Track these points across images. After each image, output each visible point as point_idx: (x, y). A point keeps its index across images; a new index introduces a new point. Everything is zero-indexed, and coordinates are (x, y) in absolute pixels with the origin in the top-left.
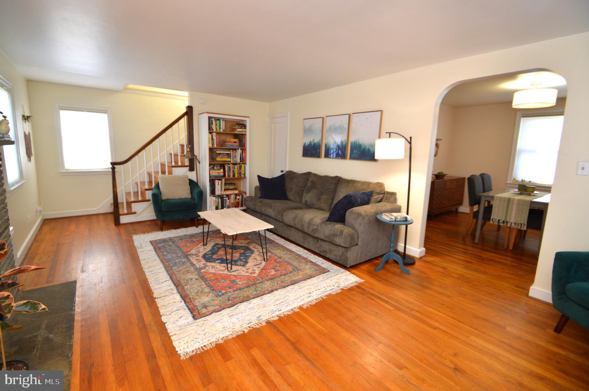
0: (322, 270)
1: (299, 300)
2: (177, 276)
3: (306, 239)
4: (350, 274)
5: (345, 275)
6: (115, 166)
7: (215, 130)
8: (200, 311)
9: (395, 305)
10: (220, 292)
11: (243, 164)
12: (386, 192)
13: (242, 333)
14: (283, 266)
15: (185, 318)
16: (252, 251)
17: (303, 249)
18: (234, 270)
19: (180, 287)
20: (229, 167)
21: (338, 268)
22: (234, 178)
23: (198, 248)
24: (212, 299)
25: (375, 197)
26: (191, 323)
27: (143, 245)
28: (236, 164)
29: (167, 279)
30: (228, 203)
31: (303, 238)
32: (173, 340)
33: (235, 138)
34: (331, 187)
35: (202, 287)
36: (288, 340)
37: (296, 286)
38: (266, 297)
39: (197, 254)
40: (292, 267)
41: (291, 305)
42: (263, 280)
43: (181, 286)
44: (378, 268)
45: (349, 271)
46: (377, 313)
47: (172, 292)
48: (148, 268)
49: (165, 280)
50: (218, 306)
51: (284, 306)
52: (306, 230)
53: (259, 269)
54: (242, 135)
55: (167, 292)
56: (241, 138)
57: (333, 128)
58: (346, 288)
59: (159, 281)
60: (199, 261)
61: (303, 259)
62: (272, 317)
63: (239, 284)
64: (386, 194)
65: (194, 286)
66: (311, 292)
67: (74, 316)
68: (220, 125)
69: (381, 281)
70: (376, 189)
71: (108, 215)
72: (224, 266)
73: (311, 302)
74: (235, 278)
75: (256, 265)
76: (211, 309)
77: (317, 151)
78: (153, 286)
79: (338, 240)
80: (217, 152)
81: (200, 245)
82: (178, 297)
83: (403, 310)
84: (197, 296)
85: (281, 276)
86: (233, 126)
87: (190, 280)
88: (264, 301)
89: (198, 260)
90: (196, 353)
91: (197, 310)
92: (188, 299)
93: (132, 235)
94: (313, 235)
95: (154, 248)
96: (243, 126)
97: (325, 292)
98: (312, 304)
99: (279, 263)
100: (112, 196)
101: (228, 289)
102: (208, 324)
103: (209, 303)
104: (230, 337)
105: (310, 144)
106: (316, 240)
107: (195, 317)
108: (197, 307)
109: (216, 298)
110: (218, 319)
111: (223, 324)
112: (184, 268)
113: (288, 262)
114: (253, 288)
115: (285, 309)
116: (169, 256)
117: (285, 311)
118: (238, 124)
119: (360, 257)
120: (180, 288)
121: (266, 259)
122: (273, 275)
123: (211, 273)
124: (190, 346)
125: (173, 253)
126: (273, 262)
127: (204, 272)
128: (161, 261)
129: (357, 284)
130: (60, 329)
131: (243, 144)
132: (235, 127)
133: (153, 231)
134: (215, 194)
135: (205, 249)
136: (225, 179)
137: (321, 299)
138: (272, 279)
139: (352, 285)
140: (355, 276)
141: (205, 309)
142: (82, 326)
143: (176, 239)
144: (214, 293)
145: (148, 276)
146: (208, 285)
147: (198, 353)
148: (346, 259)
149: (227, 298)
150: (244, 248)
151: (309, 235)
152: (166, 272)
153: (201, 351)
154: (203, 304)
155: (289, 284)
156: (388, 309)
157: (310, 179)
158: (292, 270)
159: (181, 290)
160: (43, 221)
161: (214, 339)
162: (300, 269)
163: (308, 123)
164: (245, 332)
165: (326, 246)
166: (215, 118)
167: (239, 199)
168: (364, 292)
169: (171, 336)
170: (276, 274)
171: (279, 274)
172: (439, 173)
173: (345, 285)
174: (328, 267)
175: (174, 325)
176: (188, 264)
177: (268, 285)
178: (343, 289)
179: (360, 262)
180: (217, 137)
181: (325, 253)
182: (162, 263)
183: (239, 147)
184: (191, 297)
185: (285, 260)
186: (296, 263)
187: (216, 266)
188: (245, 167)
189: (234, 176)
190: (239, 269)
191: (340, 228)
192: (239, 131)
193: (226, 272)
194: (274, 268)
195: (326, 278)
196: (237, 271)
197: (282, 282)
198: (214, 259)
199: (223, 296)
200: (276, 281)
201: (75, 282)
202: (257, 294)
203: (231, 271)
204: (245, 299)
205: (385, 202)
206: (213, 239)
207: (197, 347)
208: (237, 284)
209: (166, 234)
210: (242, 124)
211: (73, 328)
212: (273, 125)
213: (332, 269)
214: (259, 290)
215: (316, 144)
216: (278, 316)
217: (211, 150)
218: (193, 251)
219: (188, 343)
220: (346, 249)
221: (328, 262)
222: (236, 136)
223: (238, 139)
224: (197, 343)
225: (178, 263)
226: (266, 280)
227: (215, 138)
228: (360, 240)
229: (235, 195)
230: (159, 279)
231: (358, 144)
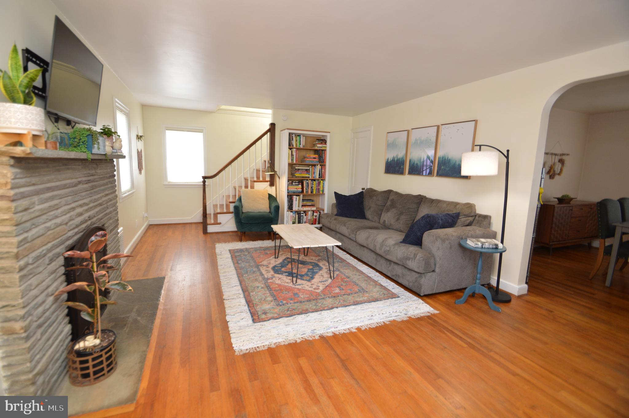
0: (391, 295)
1: (358, 321)
2: (246, 283)
3: (379, 261)
4: (423, 303)
5: (417, 303)
6: (205, 180)
7: (295, 146)
8: (259, 316)
9: (469, 343)
10: (281, 302)
11: (322, 180)
12: (478, 214)
13: (294, 342)
14: (349, 286)
15: (246, 320)
16: (321, 268)
17: (375, 271)
18: (299, 284)
19: (246, 292)
20: (308, 183)
21: (410, 295)
22: (312, 194)
23: (270, 260)
24: (273, 308)
25: (462, 219)
26: (250, 325)
27: (222, 253)
28: (314, 180)
29: (237, 285)
30: (305, 220)
31: (376, 259)
32: (231, 337)
33: (315, 154)
34: (412, 207)
35: (266, 295)
36: (338, 356)
37: (359, 307)
38: (325, 313)
39: (267, 265)
40: (359, 288)
41: (349, 324)
42: (325, 297)
43: (248, 292)
44: (459, 300)
45: (423, 300)
46: (445, 348)
47: (240, 296)
48: (223, 273)
49: (235, 285)
50: (277, 314)
51: (341, 324)
52: (378, 251)
53: (324, 286)
54: (322, 150)
55: (235, 296)
56: (320, 154)
57: (418, 142)
58: (415, 317)
59: (230, 285)
60: (268, 272)
61: (372, 281)
62: (327, 333)
63: (301, 297)
64: (477, 218)
65: (259, 293)
66: (374, 315)
67: (158, 305)
68: (300, 141)
69: (460, 315)
70: (464, 211)
71: (199, 225)
72: (290, 279)
73: (371, 324)
74: (298, 292)
75: (321, 282)
76: (270, 315)
77: (400, 168)
78: (224, 289)
79: (411, 264)
80: (296, 168)
81: (272, 257)
82: (243, 301)
83: (479, 349)
84: (260, 302)
85: (344, 295)
86: (314, 142)
87: (256, 287)
88: (322, 317)
89: (267, 270)
90: (249, 351)
91: (258, 314)
92: (251, 304)
93: (215, 243)
94: (385, 257)
95: (231, 256)
96: (323, 141)
97: (389, 317)
98: (372, 327)
99: (346, 282)
100: (202, 208)
101: (289, 300)
102: (264, 328)
103: (269, 310)
104: (283, 344)
105: (393, 160)
106: (388, 263)
107: (254, 320)
108: (258, 312)
109: (276, 307)
110: (275, 326)
111: (278, 331)
112: (253, 277)
113: (356, 283)
114: (313, 303)
115: (342, 327)
116: (243, 265)
117: (341, 329)
118: (318, 140)
119: (437, 286)
120: (246, 294)
121: (332, 277)
122: (337, 293)
123: (277, 284)
124: (245, 345)
125: (246, 262)
126: (339, 280)
127: (270, 282)
128: (235, 268)
129: (429, 315)
130: (146, 314)
131: (323, 160)
132: (315, 143)
133: (234, 241)
134: (292, 210)
135: (276, 261)
136: (303, 195)
137: (383, 324)
138: (334, 297)
139: (422, 315)
140: (428, 306)
141: (265, 315)
142: (163, 314)
143: (251, 250)
144: (276, 302)
145: (222, 280)
146: (271, 294)
147: (251, 353)
148: (420, 286)
149: (286, 309)
150: (313, 264)
151: (382, 256)
152: (237, 278)
153: (254, 351)
154: (264, 310)
155: (351, 304)
156: (460, 345)
157: (391, 198)
158: (358, 291)
159: (247, 296)
160: (148, 226)
161: (267, 343)
162: (367, 290)
163: (392, 137)
164: (298, 342)
165: (399, 270)
166: (295, 134)
167: (316, 216)
168: (435, 324)
169: (231, 333)
170: (339, 293)
171: (343, 293)
172: (563, 196)
173: (414, 314)
174: (399, 293)
175: (235, 325)
176: (258, 273)
177: (329, 301)
178: (410, 317)
179: (437, 292)
180: (297, 153)
181: (397, 277)
182: (235, 270)
183: (318, 163)
184: (254, 302)
185: (352, 280)
186: (363, 285)
187: (282, 279)
188: (323, 184)
189: (312, 192)
190: (304, 283)
191: (414, 251)
192: (319, 146)
193: (291, 285)
194: (339, 287)
195: (394, 303)
196: (301, 286)
197: (344, 301)
198: (282, 271)
199: (283, 306)
200: (338, 299)
201: (164, 278)
202: (316, 309)
203: (296, 284)
204: (304, 312)
205: (475, 226)
206: (285, 253)
207: (251, 347)
208: (299, 297)
209: (244, 245)
210: (322, 140)
211: (156, 315)
212: (356, 139)
213: (403, 295)
214: (319, 305)
215: (400, 159)
216: (333, 332)
217: (291, 165)
218: (265, 263)
219: (244, 342)
220: (419, 275)
221: (401, 288)
222: (316, 152)
223: (318, 154)
224: (251, 343)
225: (249, 272)
226: (329, 297)
227: (294, 153)
228: (437, 266)
229: (312, 212)
230: (230, 283)
231: (446, 159)
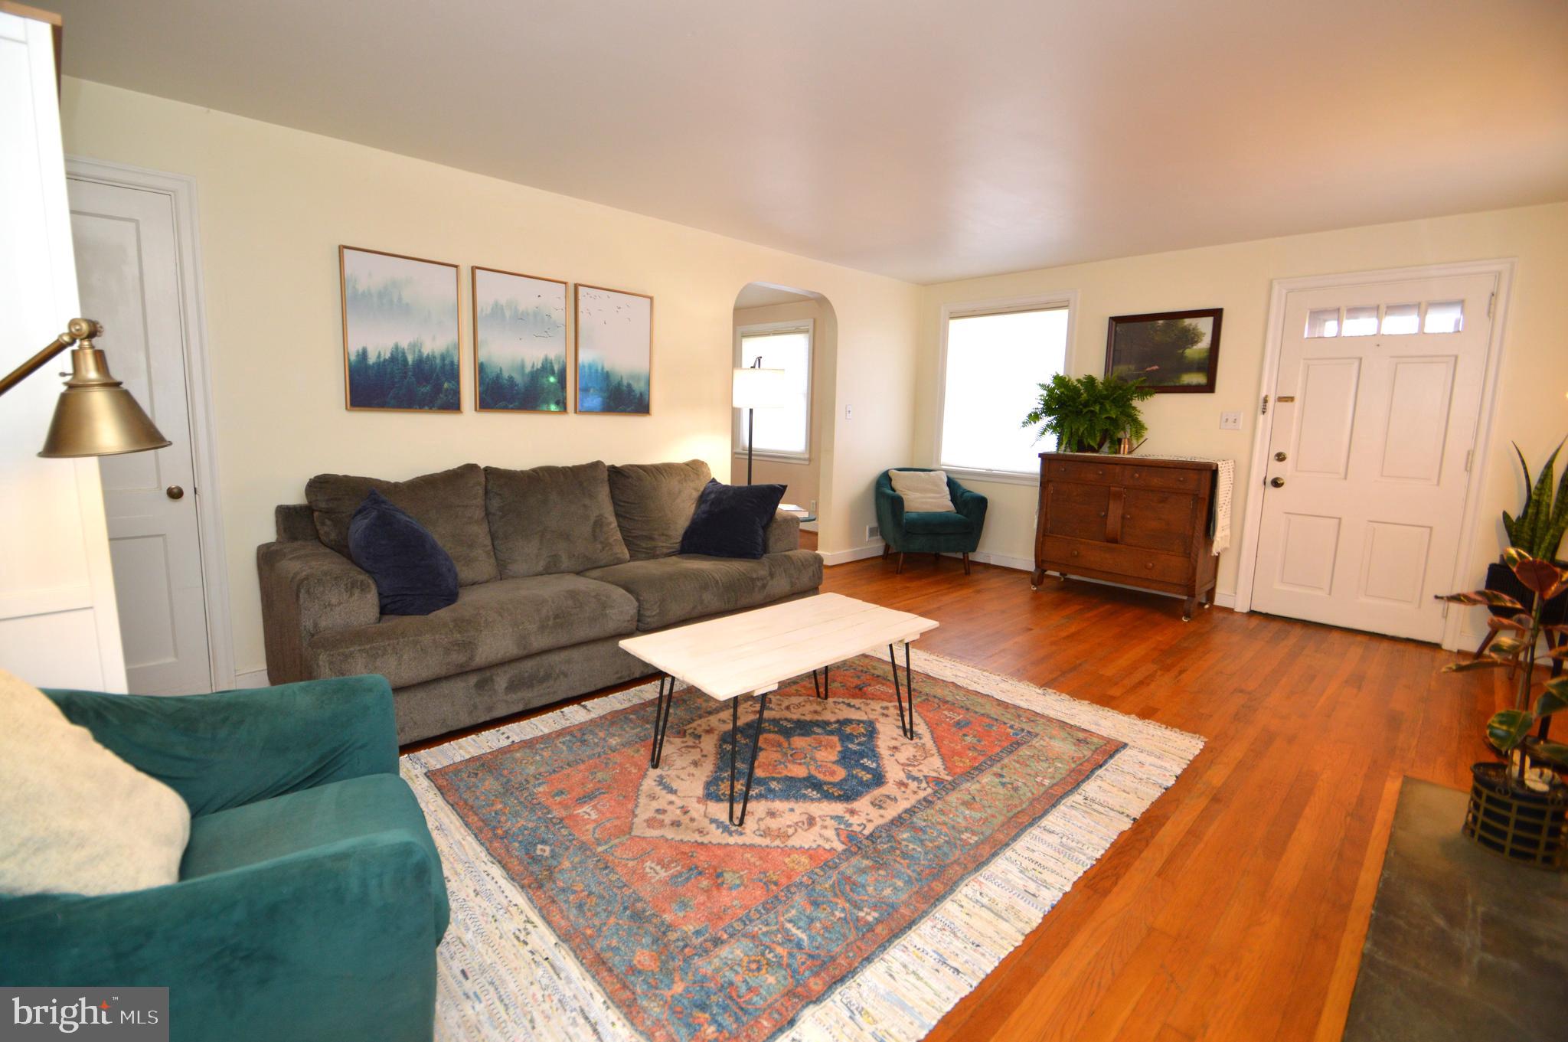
55: (1092, 808)
57: (508, 314)
77: (432, 387)
231: (600, 370)
